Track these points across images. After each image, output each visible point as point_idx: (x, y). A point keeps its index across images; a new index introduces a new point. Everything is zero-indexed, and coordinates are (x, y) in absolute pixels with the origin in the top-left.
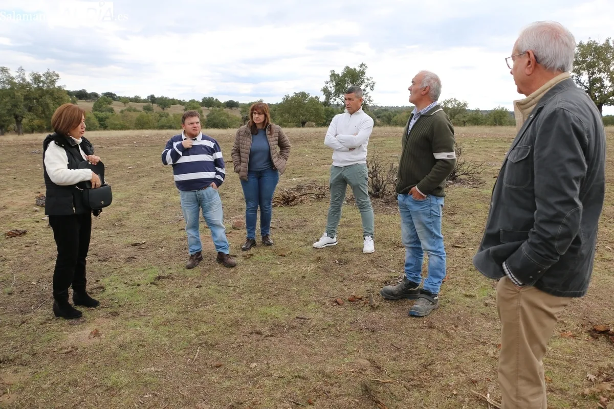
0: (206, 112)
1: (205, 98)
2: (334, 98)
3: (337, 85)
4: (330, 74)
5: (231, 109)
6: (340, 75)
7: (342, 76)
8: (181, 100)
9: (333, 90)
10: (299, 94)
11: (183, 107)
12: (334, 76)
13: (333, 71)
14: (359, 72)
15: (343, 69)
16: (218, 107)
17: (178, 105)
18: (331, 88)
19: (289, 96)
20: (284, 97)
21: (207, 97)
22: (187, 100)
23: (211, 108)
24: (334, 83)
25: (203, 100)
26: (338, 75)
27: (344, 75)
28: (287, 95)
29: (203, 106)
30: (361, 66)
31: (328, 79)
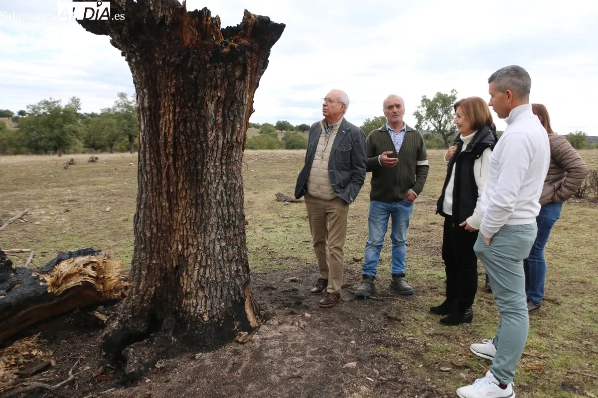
0: (281, 135)
1: (279, 122)
2: (426, 121)
3: (428, 110)
4: (422, 99)
5: (304, 132)
6: (431, 101)
7: (433, 101)
8: (256, 123)
9: (424, 113)
10: (379, 118)
11: (259, 130)
12: (425, 100)
13: (425, 96)
14: (451, 97)
15: (435, 95)
16: (292, 130)
17: (253, 128)
18: (422, 112)
19: (369, 120)
20: (365, 121)
21: (281, 120)
22: (261, 124)
23: (284, 131)
24: (426, 108)
25: (277, 124)
26: (429, 100)
27: (436, 100)
28: (368, 119)
29: (277, 129)
30: (452, 92)
31: (420, 104)
